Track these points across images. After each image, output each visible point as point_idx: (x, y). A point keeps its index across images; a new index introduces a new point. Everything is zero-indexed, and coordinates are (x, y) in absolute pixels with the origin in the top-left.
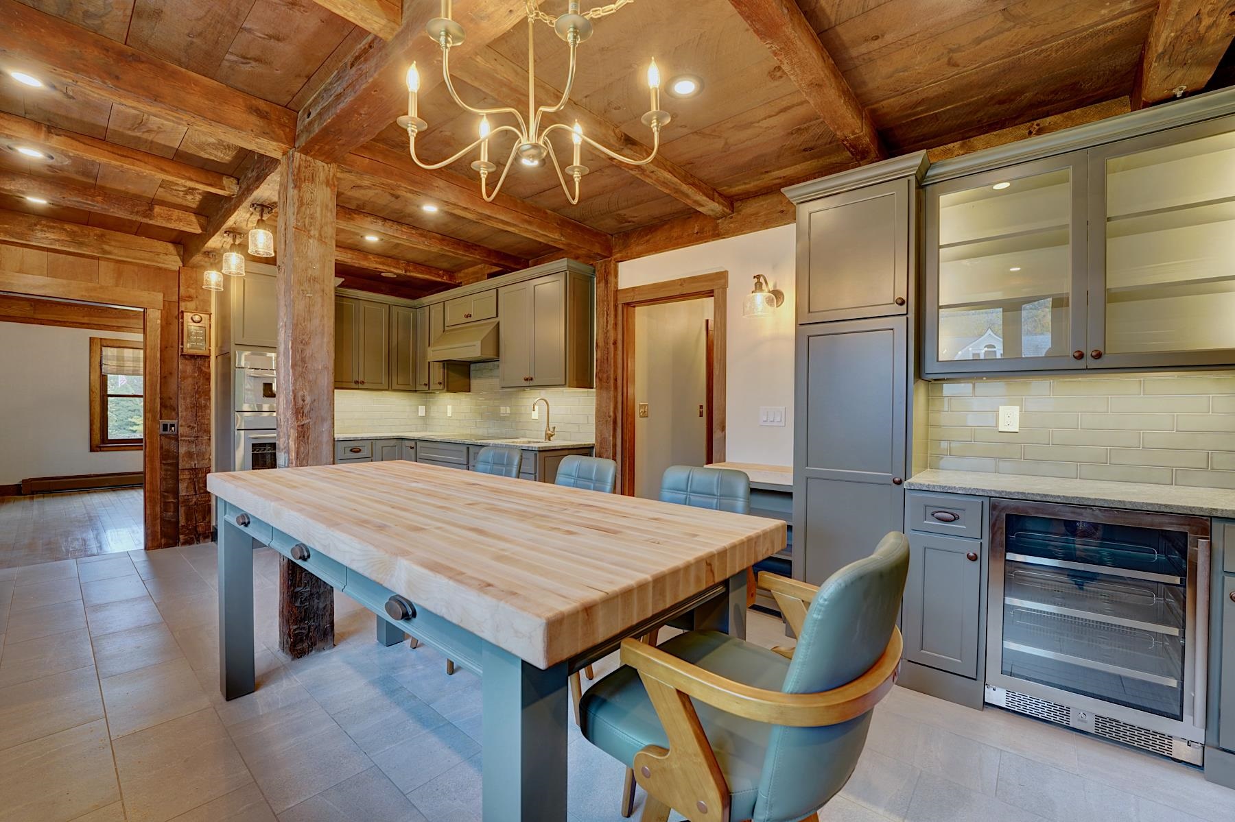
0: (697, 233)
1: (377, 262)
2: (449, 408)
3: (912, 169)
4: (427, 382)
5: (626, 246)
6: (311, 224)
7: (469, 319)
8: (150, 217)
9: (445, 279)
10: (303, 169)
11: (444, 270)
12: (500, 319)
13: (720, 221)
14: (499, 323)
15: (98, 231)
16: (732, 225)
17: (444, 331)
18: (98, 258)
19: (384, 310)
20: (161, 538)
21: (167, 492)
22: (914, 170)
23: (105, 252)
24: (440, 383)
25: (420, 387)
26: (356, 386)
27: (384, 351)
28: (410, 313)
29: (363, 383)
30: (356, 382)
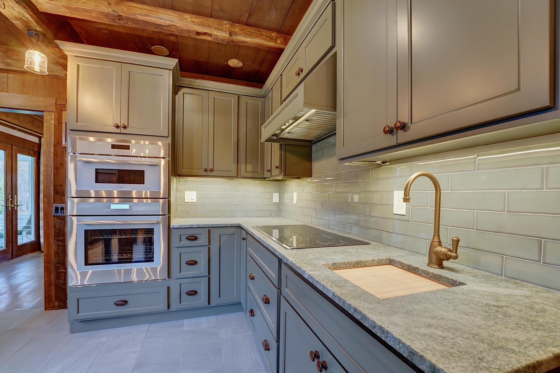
2: (295, 194)
4: (269, 169)
12: (338, 48)
20: (55, 301)
21: (59, 264)
24: (277, 167)
25: (267, 174)
26: (206, 174)
27: (234, 139)
28: (259, 102)
29: (211, 170)
30: (206, 170)
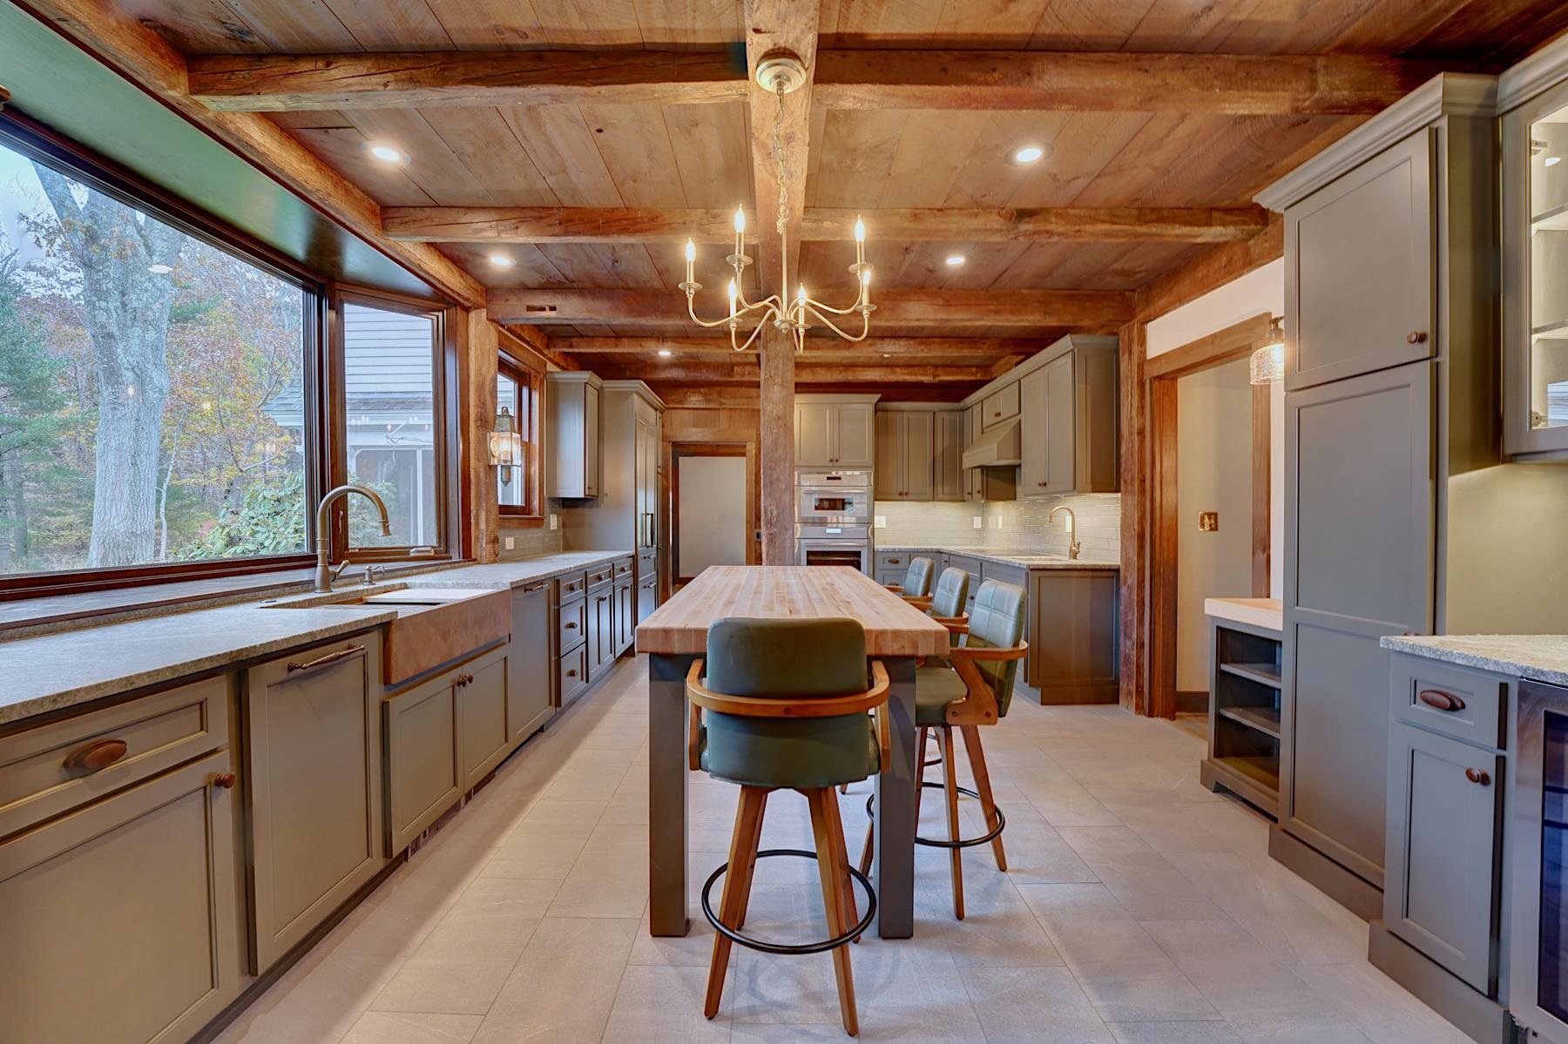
0: (1225, 266)
1: (903, 374)
2: (1000, 518)
3: (1433, 109)
4: (970, 492)
5: (1148, 301)
6: (775, 374)
7: (1000, 419)
8: (732, 376)
9: (979, 377)
10: (768, 332)
11: (978, 367)
12: (1022, 416)
13: (1251, 242)
14: (1020, 421)
15: (718, 389)
16: (1266, 245)
17: (983, 433)
18: (718, 409)
19: (929, 418)
22: (1437, 110)
23: (721, 404)
24: (979, 492)
25: (966, 497)
26: (900, 497)
27: (929, 459)
28: (957, 416)
29: (907, 494)
30: (901, 494)
